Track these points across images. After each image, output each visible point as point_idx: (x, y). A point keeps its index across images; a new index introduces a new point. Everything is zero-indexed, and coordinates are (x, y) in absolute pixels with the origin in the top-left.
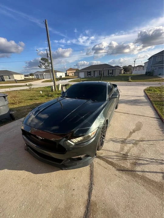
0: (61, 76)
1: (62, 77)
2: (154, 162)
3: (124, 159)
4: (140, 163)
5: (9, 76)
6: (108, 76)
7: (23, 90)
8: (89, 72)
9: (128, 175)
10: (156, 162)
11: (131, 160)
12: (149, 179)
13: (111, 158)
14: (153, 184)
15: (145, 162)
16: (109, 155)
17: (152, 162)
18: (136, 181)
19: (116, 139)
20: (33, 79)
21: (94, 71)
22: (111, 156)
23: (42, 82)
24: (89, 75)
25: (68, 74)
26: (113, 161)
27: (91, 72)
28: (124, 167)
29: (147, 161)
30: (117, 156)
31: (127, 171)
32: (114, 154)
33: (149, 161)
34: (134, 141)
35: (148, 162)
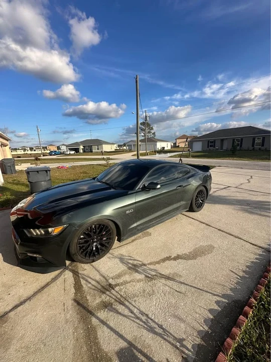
0: (164, 148)
1: (166, 149)
2: (141, 320)
3: (101, 291)
4: (115, 309)
5: (98, 147)
6: (251, 148)
7: (100, 165)
8: (211, 142)
9: (78, 314)
10: (144, 322)
11: (108, 297)
12: (96, 338)
13: (87, 281)
14: (91, 347)
15: (126, 312)
16: (90, 276)
17: (138, 318)
18: (76, 329)
19: (130, 258)
20: (123, 151)
21: (222, 140)
22: (91, 278)
23: (132, 156)
24: (211, 146)
25: (177, 145)
26: (84, 286)
27: (215, 141)
28: (87, 300)
29: (132, 312)
30: (98, 282)
31: (84, 308)
32: (98, 277)
33: (135, 314)
34: (154, 273)
35: (130, 314)
